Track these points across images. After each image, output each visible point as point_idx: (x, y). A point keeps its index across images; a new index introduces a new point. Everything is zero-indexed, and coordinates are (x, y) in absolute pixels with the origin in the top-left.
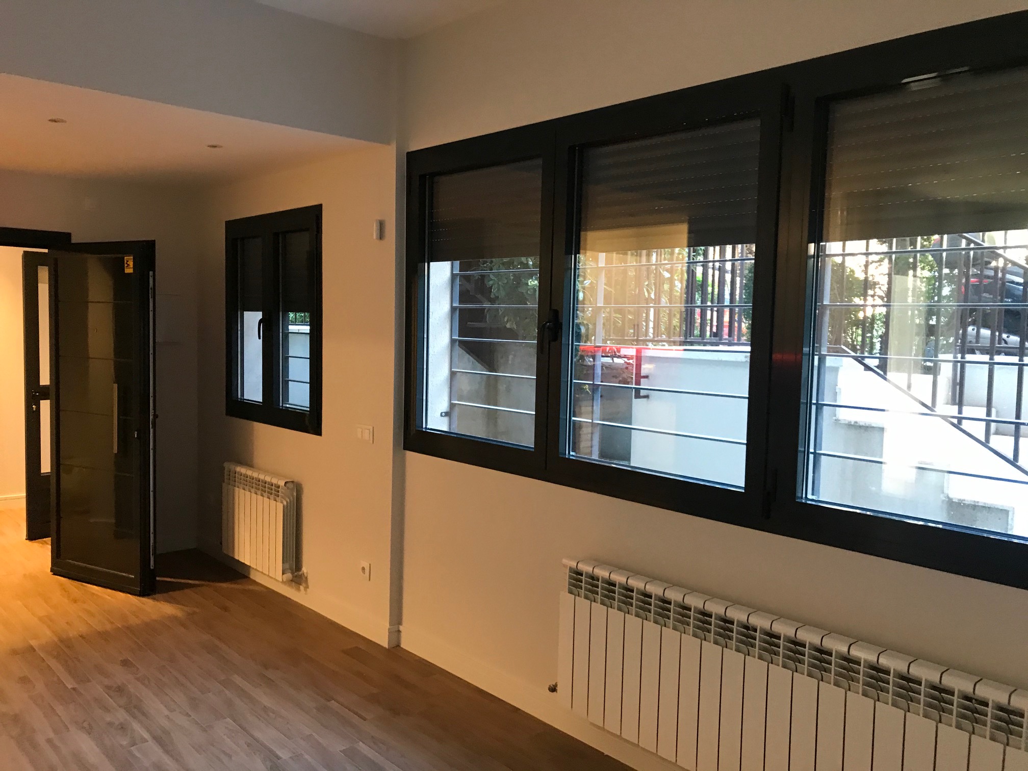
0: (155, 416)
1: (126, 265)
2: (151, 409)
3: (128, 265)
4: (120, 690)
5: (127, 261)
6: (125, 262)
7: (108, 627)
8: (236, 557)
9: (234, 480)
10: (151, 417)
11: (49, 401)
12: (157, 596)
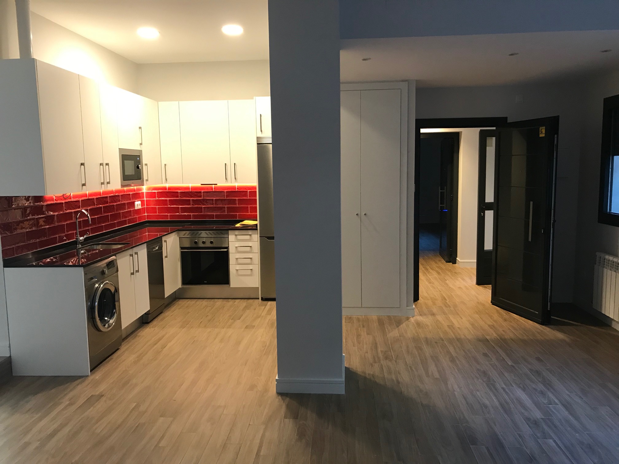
0: (554, 221)
1: (540, 132)
2: (552, 217)
3: (542, 132)
4: (538, 373)
5: (541, 130)
6: (540, 130)
7: (525, 338)
8: (603, 312)
9: (603, 263)
10: (552, 222)
11: (493, 211)
12: (552, 326)
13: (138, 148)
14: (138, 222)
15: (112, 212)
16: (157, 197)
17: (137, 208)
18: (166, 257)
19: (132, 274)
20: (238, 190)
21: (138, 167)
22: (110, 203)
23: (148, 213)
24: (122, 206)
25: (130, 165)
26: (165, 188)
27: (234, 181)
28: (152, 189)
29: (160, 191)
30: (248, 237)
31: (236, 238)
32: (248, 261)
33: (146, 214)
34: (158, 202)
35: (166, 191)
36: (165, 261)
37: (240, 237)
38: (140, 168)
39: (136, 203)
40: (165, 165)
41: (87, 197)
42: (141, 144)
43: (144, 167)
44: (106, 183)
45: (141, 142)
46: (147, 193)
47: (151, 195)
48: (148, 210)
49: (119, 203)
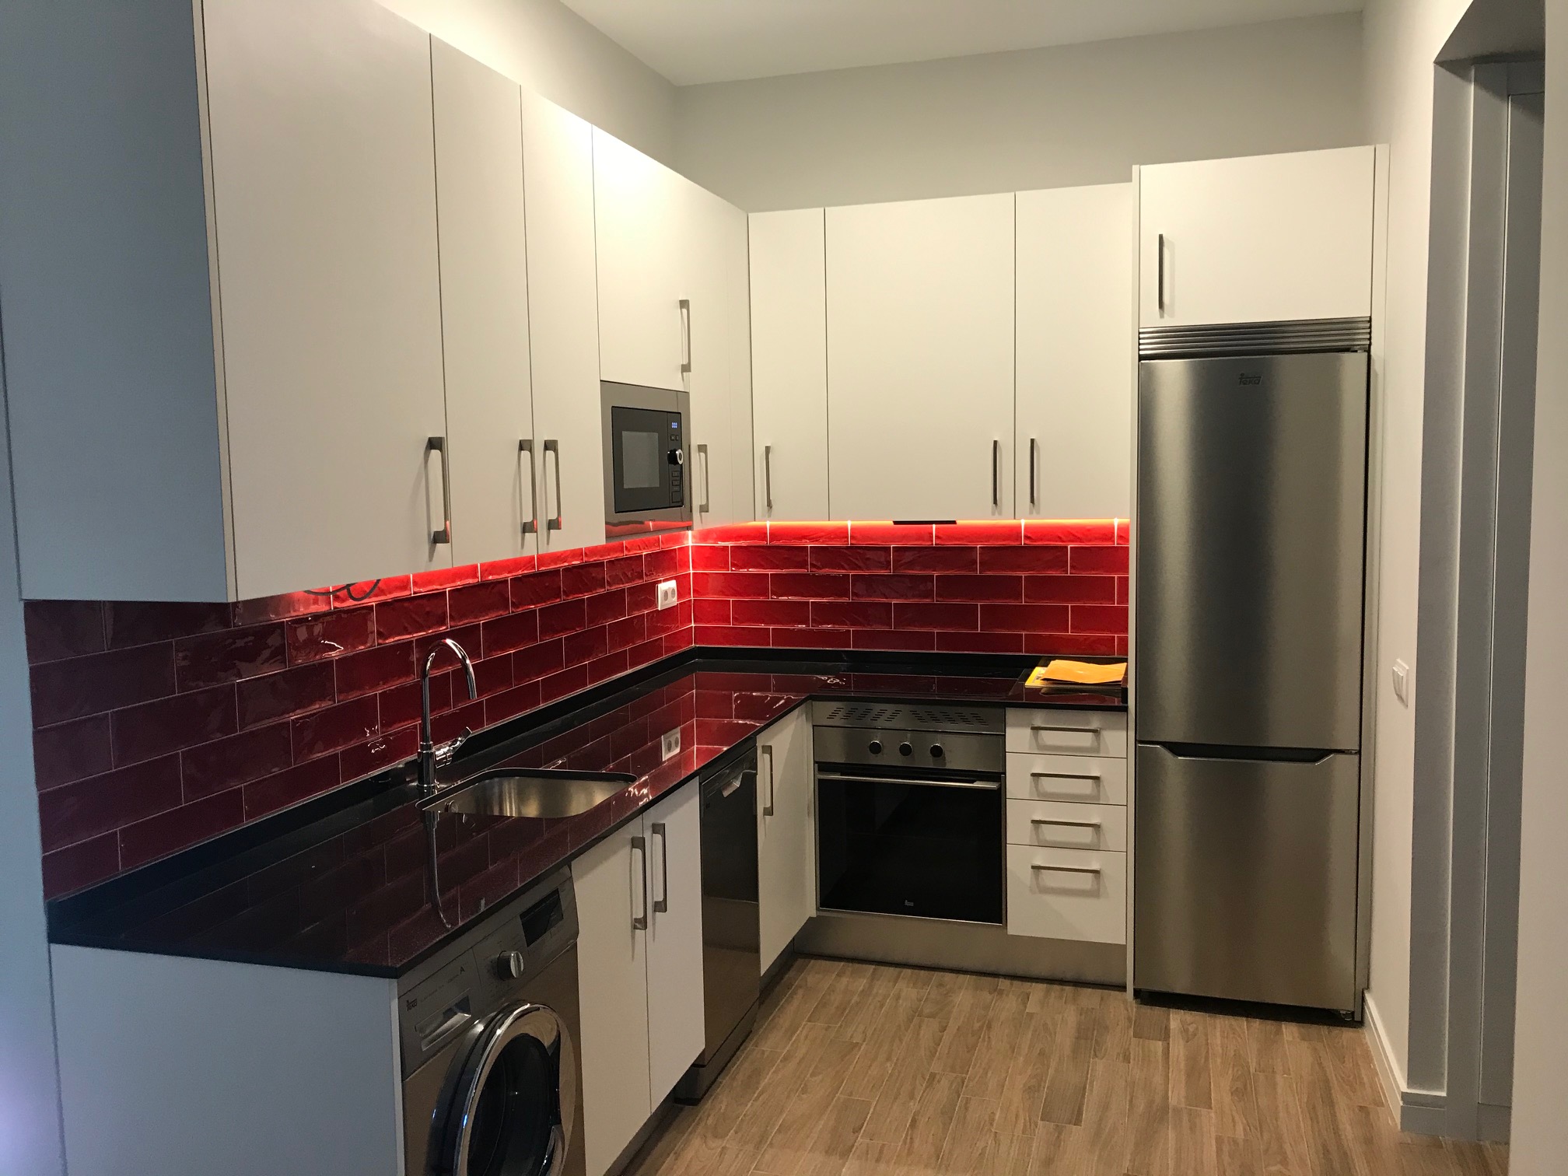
13: (675, 383)
14: (664, 657)
15: (574, 629)
16: (733, 565)
17: (662, 606)
18: (769, 812)
19: (641, 923)
20: (1028, 542)
21: (673, 459)
22: (566, 594)
23: (701, 621)
24: (613, 602)
25: (642, 445)
26: (760, 533)
27: (1028, 510)
28: (715, 536)
29: (743, 543)
30: (1085, 740)
31: (1037, 740)
32: (1085, 836)
33: (693, 625)
34: (734, 584)
35: (764, 543)
36: (764, 825)
37: (1049, 738)
38: (680, 462)
39: (663, 587)
40: (768, 449)
41: (475, 576)
42: (686, 368)
43: (696, 458)
44: (541, 525)
45: (685, 362)
46: (697, 550)
47: (708, 556)
48: (701, 610)
49: (601, 591)
